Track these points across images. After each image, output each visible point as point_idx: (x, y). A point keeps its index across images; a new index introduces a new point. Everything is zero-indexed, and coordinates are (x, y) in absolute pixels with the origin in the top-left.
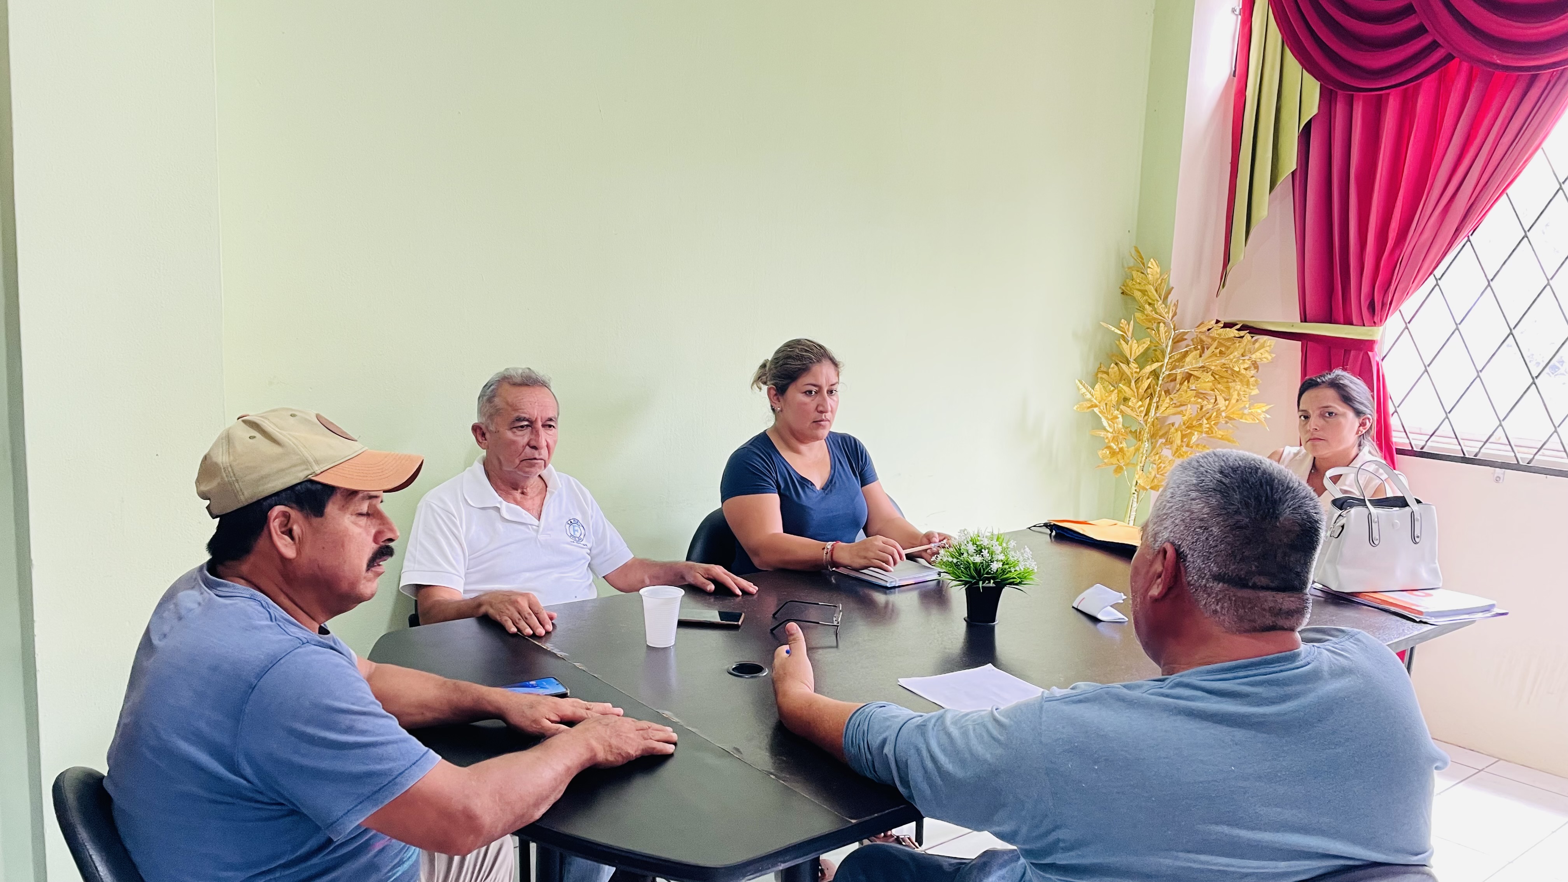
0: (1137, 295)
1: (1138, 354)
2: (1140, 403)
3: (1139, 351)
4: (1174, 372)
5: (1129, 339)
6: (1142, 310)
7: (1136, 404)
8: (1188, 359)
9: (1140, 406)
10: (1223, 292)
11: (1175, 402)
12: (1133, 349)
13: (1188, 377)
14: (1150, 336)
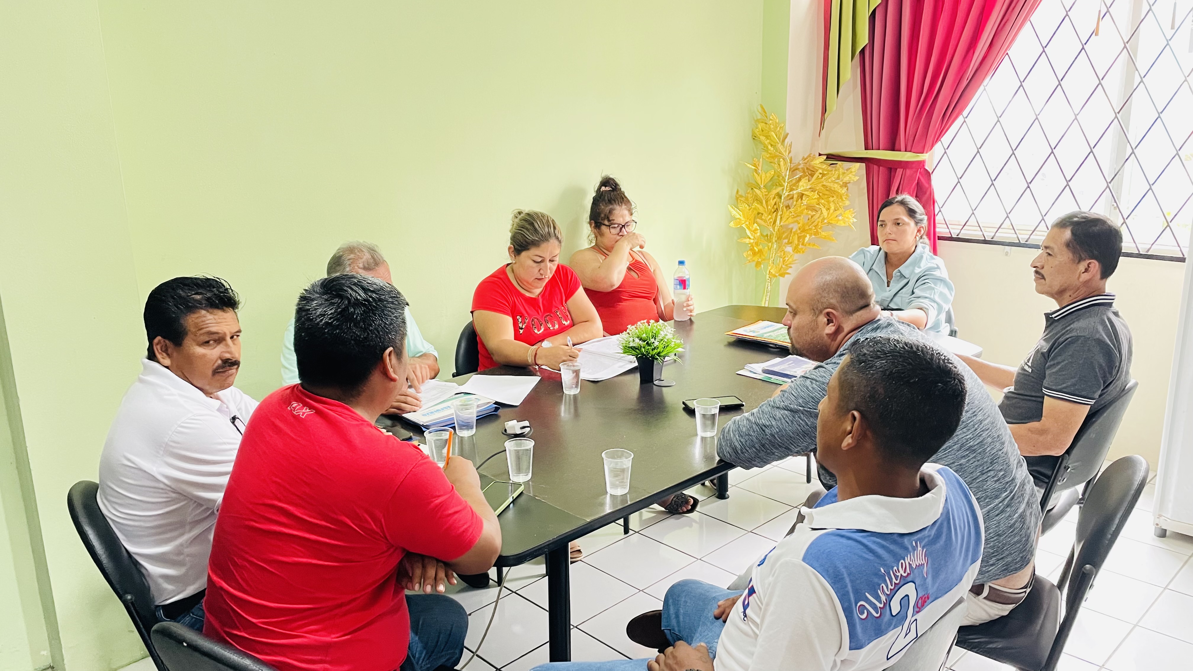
0: (763, 138)
3: (767, 179)
4: (791, 193)
5: (760, 171)
6: (767, 150)
7: (767, 217)
8: (801, 183)
9: (770, 219)
11: (793, 214)
12: (763, 178)
13: (801, 196)
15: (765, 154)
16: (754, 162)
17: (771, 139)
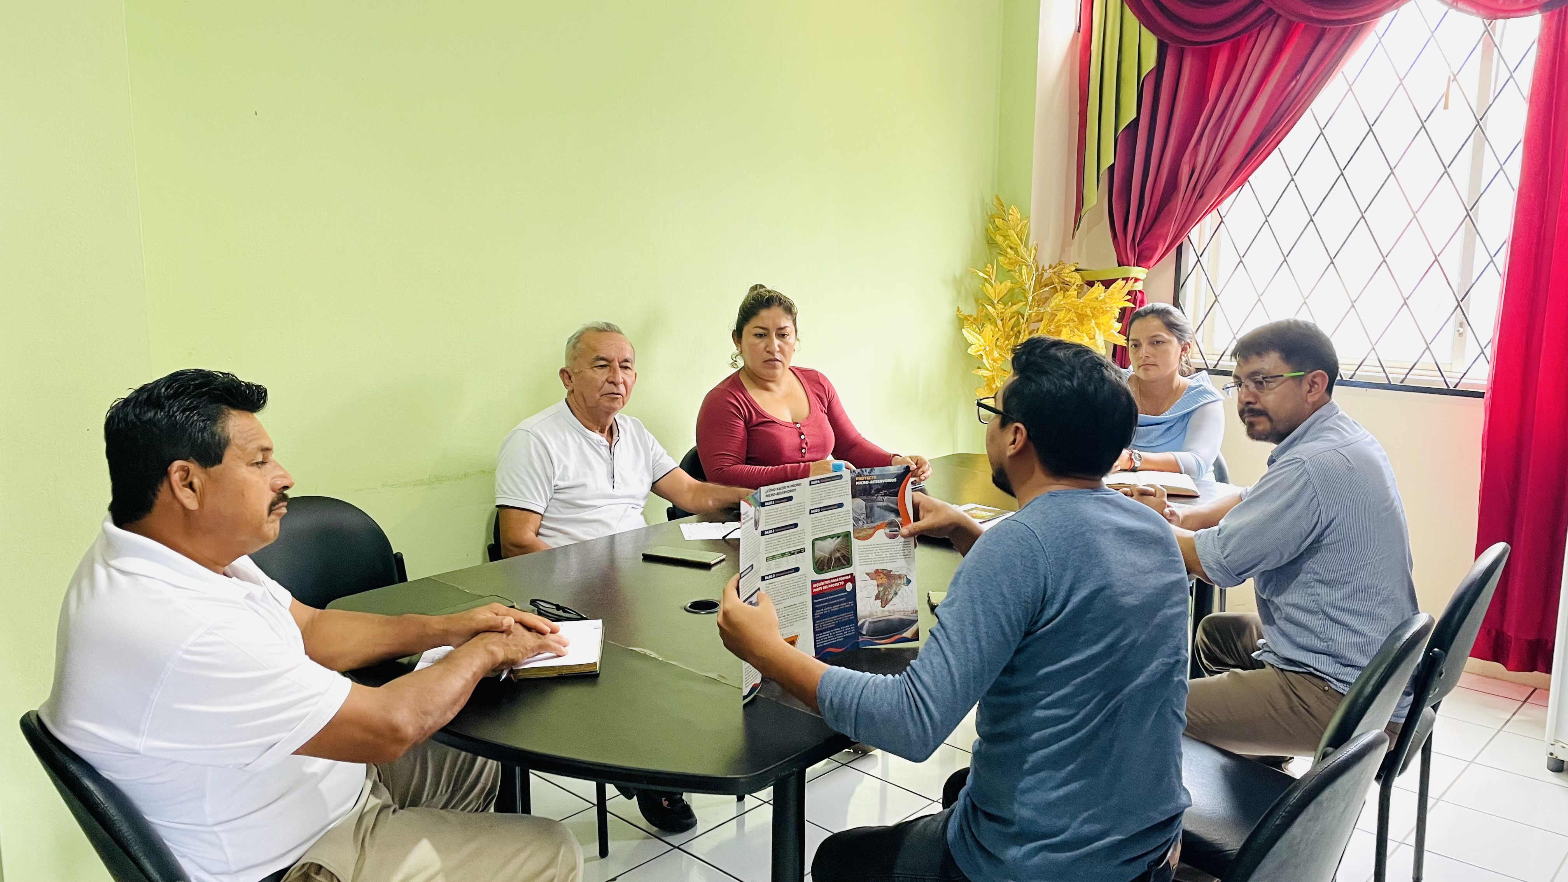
0: (1001, 240)
1: (1002, 295)
2: (1007, 342)
5: (993, 282)
6: (1005, 254)
9: (1007, 345)
10: (1077, 233)
12: (997, 291)
14: (1012, 277)
15: (1001, 258)
16: (987, 269)
17: (1010, 241)
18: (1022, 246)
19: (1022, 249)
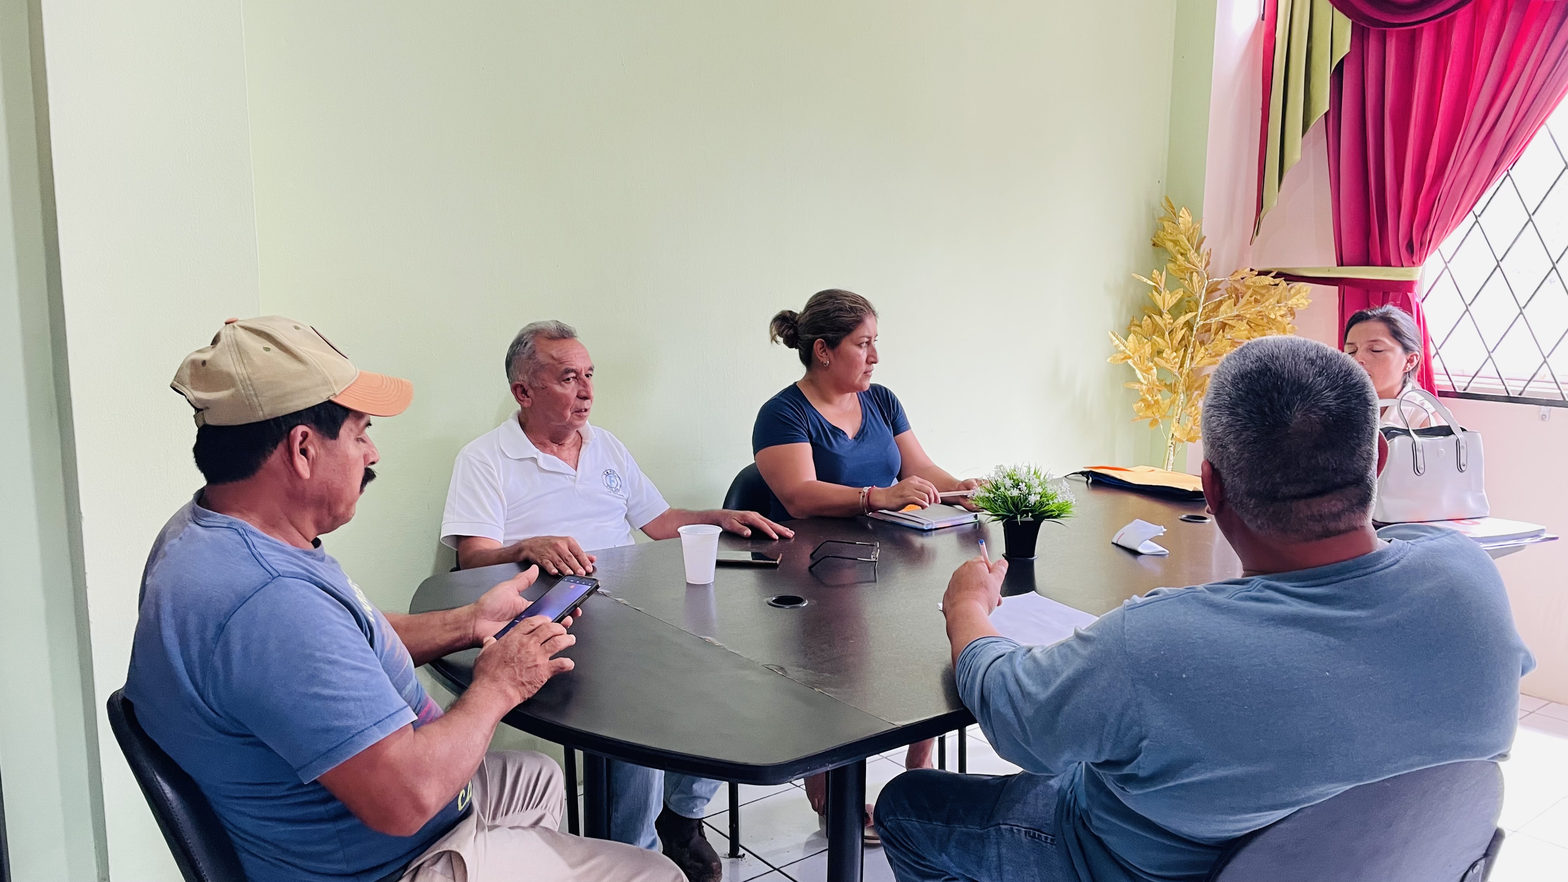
0: (1169, 245)
1: (1171, 305)
2: (1175, 354)
3: (1172, 301)
4: (1208, 321)
5: (1162, 290)
6: (1174, 260)
7: (1170, 355)
8: (1223, 308)
9: (1175, 358)
10: (1257, 239)
11: (1210, 352)
12: (1167, 299)
13: (1223, 326)
14: (1184, 287)
15: (1170, 266)
16: (1153, 276)
17: (1180, 246)
18: (1193, 251)
19: (1192, 255)
